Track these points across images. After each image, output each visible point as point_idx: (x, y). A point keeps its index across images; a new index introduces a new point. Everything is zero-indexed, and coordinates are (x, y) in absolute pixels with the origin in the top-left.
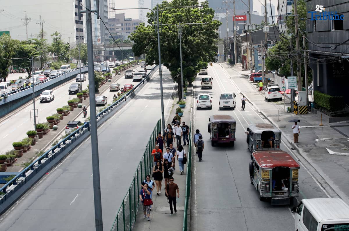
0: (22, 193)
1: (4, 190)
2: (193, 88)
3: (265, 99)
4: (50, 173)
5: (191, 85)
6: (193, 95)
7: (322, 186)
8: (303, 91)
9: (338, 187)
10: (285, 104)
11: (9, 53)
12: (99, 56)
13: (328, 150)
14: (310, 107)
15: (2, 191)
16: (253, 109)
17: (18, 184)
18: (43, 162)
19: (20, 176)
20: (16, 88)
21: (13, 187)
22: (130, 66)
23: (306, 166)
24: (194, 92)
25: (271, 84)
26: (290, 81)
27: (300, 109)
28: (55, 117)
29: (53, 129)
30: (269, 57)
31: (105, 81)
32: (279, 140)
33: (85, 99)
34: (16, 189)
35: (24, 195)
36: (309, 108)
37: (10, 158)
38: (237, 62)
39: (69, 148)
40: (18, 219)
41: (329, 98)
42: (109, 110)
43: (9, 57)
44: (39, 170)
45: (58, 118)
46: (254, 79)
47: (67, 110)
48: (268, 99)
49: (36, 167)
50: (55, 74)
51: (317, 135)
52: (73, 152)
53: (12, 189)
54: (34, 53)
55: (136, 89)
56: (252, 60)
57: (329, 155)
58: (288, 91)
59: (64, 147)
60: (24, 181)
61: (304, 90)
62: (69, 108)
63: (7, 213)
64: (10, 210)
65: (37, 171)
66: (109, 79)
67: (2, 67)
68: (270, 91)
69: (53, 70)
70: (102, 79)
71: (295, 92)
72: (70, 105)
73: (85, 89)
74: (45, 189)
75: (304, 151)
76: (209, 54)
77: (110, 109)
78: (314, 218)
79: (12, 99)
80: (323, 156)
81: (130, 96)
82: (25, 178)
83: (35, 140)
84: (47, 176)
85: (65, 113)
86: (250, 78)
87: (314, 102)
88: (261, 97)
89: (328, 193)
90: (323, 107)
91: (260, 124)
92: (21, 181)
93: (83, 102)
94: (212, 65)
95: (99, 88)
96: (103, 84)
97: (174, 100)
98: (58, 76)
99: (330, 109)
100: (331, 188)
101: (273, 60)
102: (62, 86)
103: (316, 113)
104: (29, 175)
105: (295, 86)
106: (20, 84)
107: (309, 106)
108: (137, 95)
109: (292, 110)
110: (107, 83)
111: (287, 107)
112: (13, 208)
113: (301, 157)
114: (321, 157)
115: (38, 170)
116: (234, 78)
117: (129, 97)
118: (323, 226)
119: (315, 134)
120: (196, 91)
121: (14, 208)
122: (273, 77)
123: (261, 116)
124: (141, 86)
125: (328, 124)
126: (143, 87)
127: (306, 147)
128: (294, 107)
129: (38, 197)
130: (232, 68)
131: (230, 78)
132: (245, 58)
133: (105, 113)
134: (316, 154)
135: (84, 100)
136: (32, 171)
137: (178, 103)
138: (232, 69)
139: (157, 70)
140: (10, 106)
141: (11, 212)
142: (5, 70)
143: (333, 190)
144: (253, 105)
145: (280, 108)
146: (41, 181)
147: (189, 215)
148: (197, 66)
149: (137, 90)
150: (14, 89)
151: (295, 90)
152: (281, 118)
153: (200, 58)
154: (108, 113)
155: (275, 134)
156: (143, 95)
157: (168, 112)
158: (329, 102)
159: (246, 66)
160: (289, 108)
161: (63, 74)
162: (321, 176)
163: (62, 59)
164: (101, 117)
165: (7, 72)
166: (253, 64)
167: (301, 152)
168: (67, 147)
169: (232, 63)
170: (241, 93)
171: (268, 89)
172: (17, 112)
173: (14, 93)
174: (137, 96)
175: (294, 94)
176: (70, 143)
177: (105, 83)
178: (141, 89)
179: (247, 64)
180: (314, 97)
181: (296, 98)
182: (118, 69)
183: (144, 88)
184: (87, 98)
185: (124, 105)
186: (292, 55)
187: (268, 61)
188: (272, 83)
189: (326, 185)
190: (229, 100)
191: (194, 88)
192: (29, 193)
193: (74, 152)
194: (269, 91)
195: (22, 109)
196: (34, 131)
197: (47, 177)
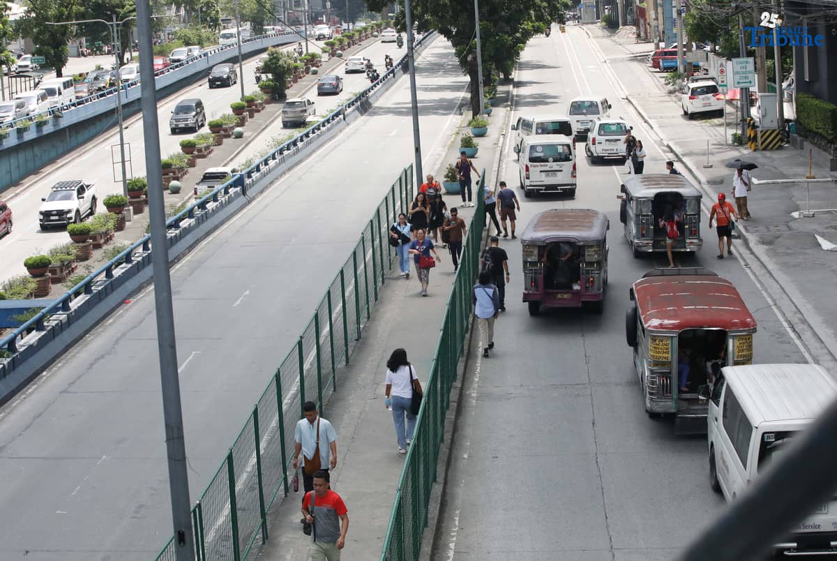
0: (57, 352)
1: (12, 343)
2: (511, 86)
3: (683, 113)
4: (135, 300)
5: (507, 81)
6: (509, 103)
7: (794, 331)
8: (770, 94)
9: (832, 331)
10: (728, 125)
11: (68, 9)
12: (298, 11)
13: (820, 240)
14: (788, 133)
15: (6, 346)
16: (651, 136)
17: (49, 328)
18: (117, 273)
19: (54, 310)
20: (86, 93)
21: (36, 336)
22: (366, 35)
23: (760, 278)
24: (513, 96)
25: (701, 77)
26: (738, 68)
27: (762, 137)
28: (174, 162)
29: (169, 191)
30: (693, 11)
31: (302, 72)
32: (695, 215)
33: (251, 116)
34: (42, 342)
35: (63, 357)
36: (784, 135)
37: (59, 264)
38: (625, 24)
39: (189, 239)
40: (40, 415)
41: (830, 111)
42: (300, 144)
43: (69, 18)
44: (107, 295)
45: (184, 165)
46: (661, 64)
47: (205, 145)
48: (689, 112)
49: (99, 286)
50: (183, 57)
51: (798, 203)
52: (199, 248)
53: (31, 342)
54: (131, 8)
55: (372, 92)
56: (657, 19)
57: (822, 252)
58: (735, 93)
59: (176, 236)
60: (63, 322)
61: (774, 90)
62: (211, 139)
63: (15, 402)
64: (24, 393)
65: (101, 296)
66: (314, 68)
67: (51, 42)
68: (694, 93)
69: (181, 46)
70: (296, 68)
71: (752, 95)
72: (213, 132)
73: (253, 92)
74: (117, 342)
75: (759, 242)
76: (549, 5)
77: (302, 140)
78: (745, 416)
79: (75, 120)
80: (806, 254)
81: (357, 108)
82: (68, 315)
83: (124, 217)
84: (126, 307)
85: (200, 151)
86: (652, 62)
87: (797, 121)
88: (673, 109)
89: (805, 346)
90: (816, 133)
91: (652, 176)
92: (56, 322)
93: (246, 123)
94: (564, 32)
95: (288, 88)
96: (299, 80)
97: (463, 116)
98: (190, 63)
99: (832, 137)
100: (815, 334)
101: (702, 18)
102: (200, 86)
103: (802, 148)
104: (79, 307)
105: (750, 82)
106: (95, 82)
107: (787, 129)
108: (376, 105)
109: (745, 140)
110: (309, 77)
111: (731, 132)
112: (31, 388)
113: (752, 256)
114: (801, 257)
115: (104, 294)
116: (613, 61)
117: (353, 111)
118: (766, 435)
119: (793, 199)
120: (519, 94)
121: (36, 389)
122: (705, 60)
123: (667, 154)
124: (388, 85)
125: (827, 175)
126: (392, 85)
127: (766, 231)
128: (749, 132)
129: (97, 360)
130: (613, 38)
131: (605, 62)
132: (642, 12)
133: (289, 152)
134: (788, 248)
135: (249, 119)
136: (88, 297)
137: (469, 124)
138: (613, 41)
139: (428, 45)
140: (70, 137)
141: (25, 398)
142: (60, 49)
143: (819, 338)
144: (652, 128)
145: (716, 133)
146: (111, 321)
147: (456, 404)
148: (518, 32)
149: (375, 93)
150: (80, 95)
151: (750, 90)
152: (714, 159)
153: (529, 14)
154: (298, 151)
155: (685, 201)
156: (389, 104)
157: (444, 147)
158: (830, 120)
159: (646, 32)
160: (735, 135)
161: (203, 57)
162: (793, 303)
163: (202, 21)
164: (277, 160)
165: (63, 54)
166: (661, 28)
167: (752, 245)
168: (185, 236)
169: (612, 25)
170: (627, 99)
171: (689, 88)
172: (86, 151)
173: (79, 104)
174: (376, 107)
175: (749, 100)
176: (192, 225)
177: (304, 76)
178: (387, 90)
179: (648, 26)
180: (797, 108)
181: (754, 112)
182: (337, 43)
183: (393, 88)
184: (256, 114)
185: (341, 131)
186: (741, 5)
187: (691, 21)
188: (705, 74)
189: (805, 327)
190: (590, 117)
191: (514, 87)
192: (76, 351)
193: (202, 248)
194: (692, 94)
195: (101, 142)
196: (121, 196)
197: (127, 310)
